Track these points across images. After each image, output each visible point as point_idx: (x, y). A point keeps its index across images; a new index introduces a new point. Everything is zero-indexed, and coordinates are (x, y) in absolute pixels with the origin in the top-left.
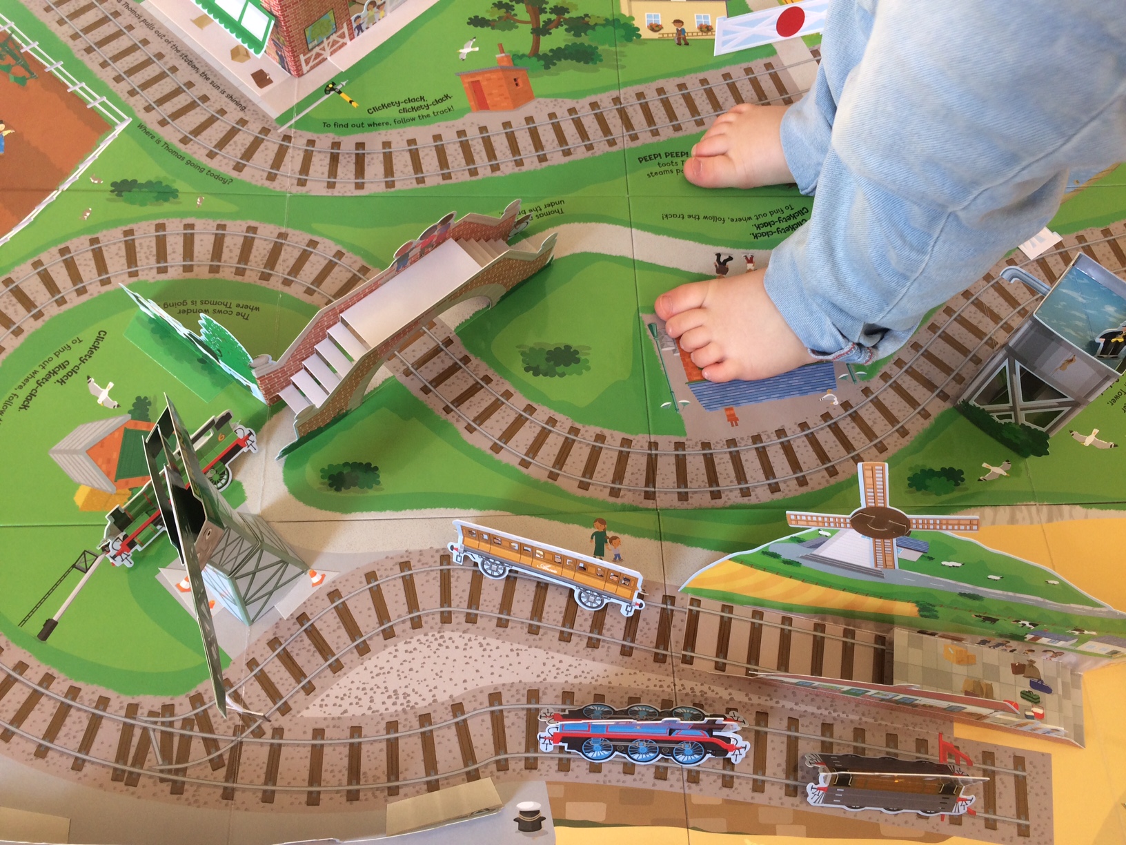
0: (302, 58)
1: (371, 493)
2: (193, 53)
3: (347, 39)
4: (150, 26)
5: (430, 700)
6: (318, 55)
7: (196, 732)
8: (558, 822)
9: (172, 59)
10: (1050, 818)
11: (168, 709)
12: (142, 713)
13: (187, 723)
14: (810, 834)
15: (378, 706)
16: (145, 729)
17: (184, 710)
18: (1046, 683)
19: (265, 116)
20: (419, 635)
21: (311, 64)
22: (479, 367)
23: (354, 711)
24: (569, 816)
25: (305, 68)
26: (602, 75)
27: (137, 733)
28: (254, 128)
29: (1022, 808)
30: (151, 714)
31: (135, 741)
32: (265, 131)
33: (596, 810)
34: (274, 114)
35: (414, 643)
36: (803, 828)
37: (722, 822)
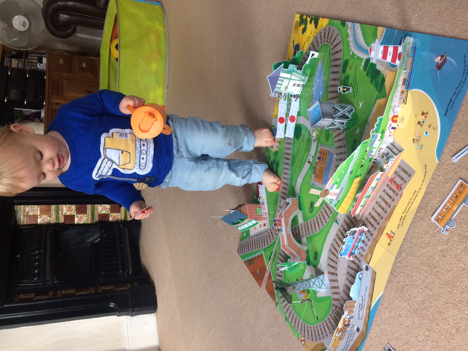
0: (263, 217)
1: (319, 255)
2: (258, 233)
3: (264, 206)
4: (253, 237)
5: (346, 270)
6: (264, 213)
7: (337, 309)
8: (369, 264)
9: (258, 237)
10: (411, 168)
11: (333, 310)
12: (332, 315)
13: (336, 309)
14: (389, 220)
15: (344, 279)
16: (334, 316)
17: (334, 308)
18: (387, 153)
19: (269, 228)
20: (338, 264)
21: (265, 215)
22: (309, 221)
23: (343, 283)
24: (369, 261)
25: (265, 217)
26: (280, 163)
27: (334, 317)
28: (270, 232)
29: (406, 172)
30: (332, 313)
31: (334, 318)
32: (271, 230)
33: (370, 255)
34: (269, 227)
35: (339, 266)
36: (388, 220)
37: (380, 235)
